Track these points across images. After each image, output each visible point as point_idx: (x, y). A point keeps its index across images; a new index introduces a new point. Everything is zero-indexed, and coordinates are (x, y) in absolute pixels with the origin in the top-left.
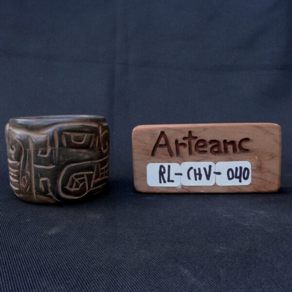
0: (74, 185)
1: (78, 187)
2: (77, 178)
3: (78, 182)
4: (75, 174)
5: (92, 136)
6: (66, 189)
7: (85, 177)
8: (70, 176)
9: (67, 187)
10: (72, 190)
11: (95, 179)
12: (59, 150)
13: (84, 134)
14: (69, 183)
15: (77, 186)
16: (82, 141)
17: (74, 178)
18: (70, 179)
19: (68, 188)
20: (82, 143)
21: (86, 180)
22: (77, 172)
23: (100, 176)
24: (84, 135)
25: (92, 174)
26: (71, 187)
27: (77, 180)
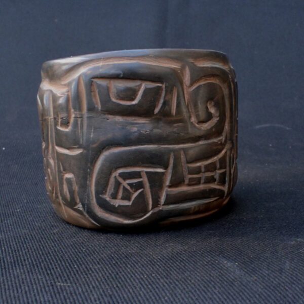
0: (120, 194)
1: (129, 199)
2: (125, 179)
3: (128, 188)
4: (121, 171)
5: (159, 88)
6: (106, 201)
7: (145, 179)
8: (110, 174)
9: (107, 197)
10: (117, 203)
11: (170, 187)
12: (89, 118)
13: (138, 83)
14: (110, 188)
15: (127, 197)
16: (133, 100)
17: (120, 180)
18: (112, 181)
19: (108, 199)
20: (134, 103)
21: (147, 185)
22: (125, 166)
23: (187, 182)
24: (140, 86)
25: (163, 174)
26: (114, 196)
27: (125, 183)
